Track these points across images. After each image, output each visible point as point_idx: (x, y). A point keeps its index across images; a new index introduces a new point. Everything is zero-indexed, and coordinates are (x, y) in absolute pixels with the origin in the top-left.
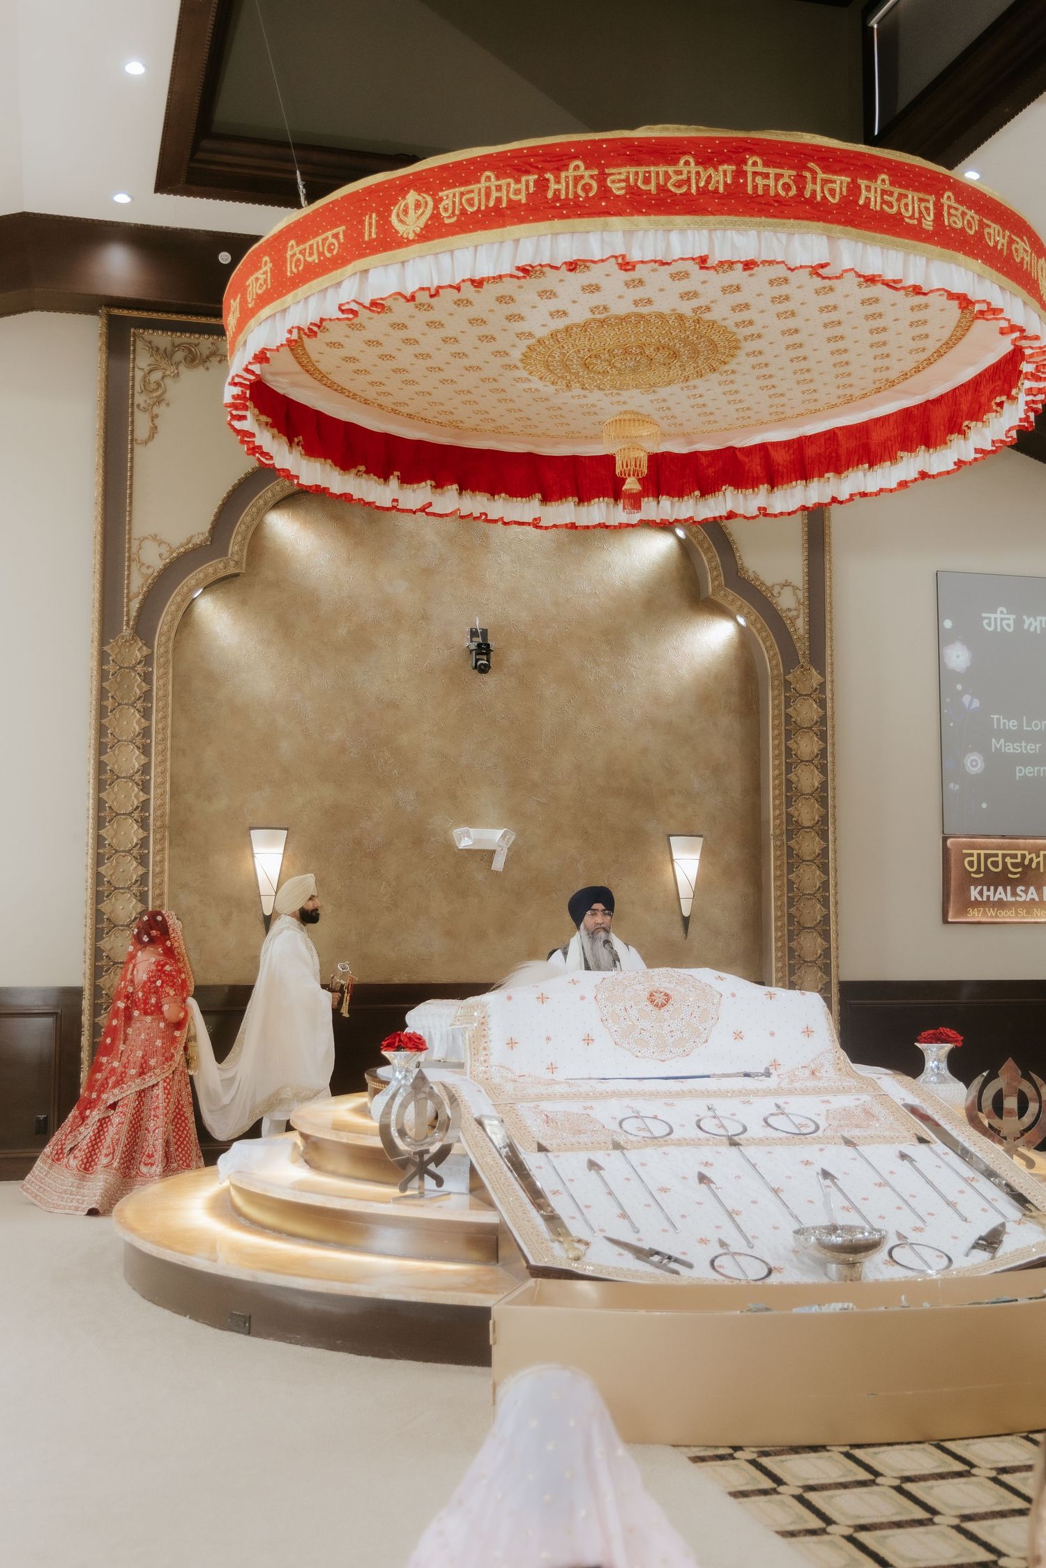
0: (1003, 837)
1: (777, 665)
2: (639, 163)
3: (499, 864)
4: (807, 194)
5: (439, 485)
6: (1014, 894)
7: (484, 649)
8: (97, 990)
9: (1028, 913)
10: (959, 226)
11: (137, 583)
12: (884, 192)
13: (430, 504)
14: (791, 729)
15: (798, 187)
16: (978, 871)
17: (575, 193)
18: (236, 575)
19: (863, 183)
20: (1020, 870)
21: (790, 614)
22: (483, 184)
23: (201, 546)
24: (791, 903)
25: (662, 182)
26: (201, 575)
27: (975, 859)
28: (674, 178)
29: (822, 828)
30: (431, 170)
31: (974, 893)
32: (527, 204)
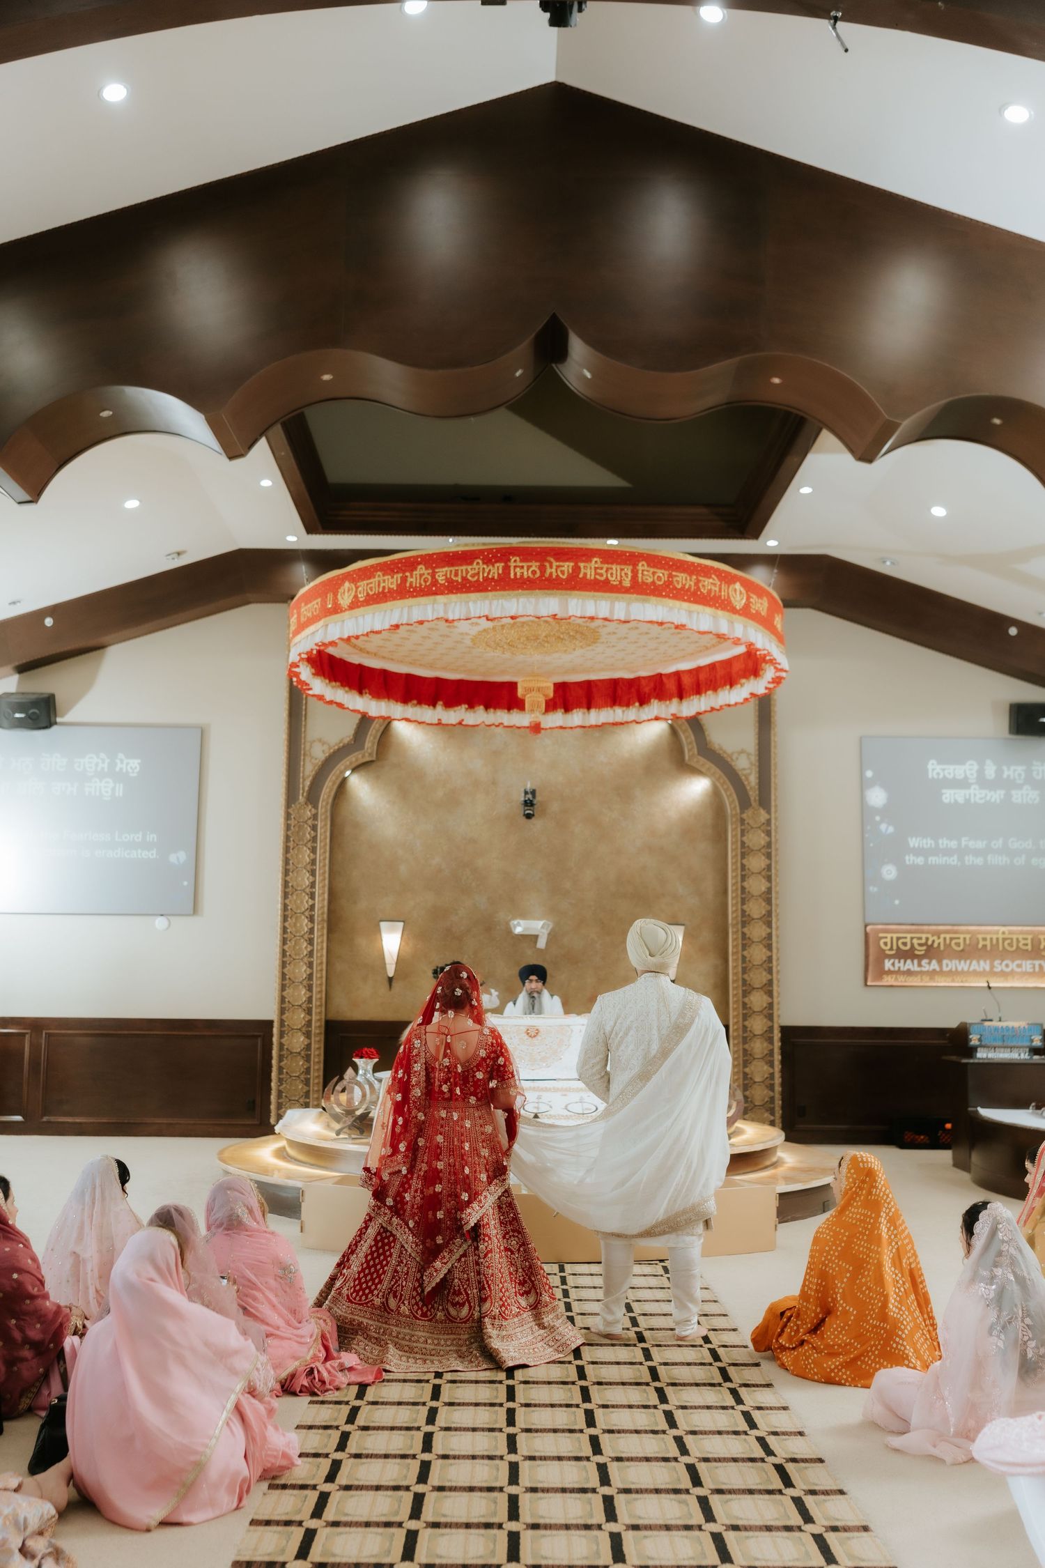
0: (913, 924)
1: (735, 807)
2: (452, 565)
3: (542, 944)
4: (547, 575)
5: (471, 706)
6: (920, 965)
7: (529, 804)
8: (282, 1022)
9: (931, 979)
10: (650, 580)
11: (308, 770)
12: (596, 568)
13: (463, 720)
14: (745, 851)
15: (541, 572)
16: (891, 949)
17: (420, 583)
18: (372, 761)
19: (582, 565)
20: (924, 948)
21: (745, 772)
22: (377, 579)
23: (348, 744)
24: (744, 971)
25: (464, 575)
26: (348, 763)
27: (888, 940)
28: (471, 573)
29: (767, 919)
30: (354, 571)
31: (888, 964)
32: (397, 590)
